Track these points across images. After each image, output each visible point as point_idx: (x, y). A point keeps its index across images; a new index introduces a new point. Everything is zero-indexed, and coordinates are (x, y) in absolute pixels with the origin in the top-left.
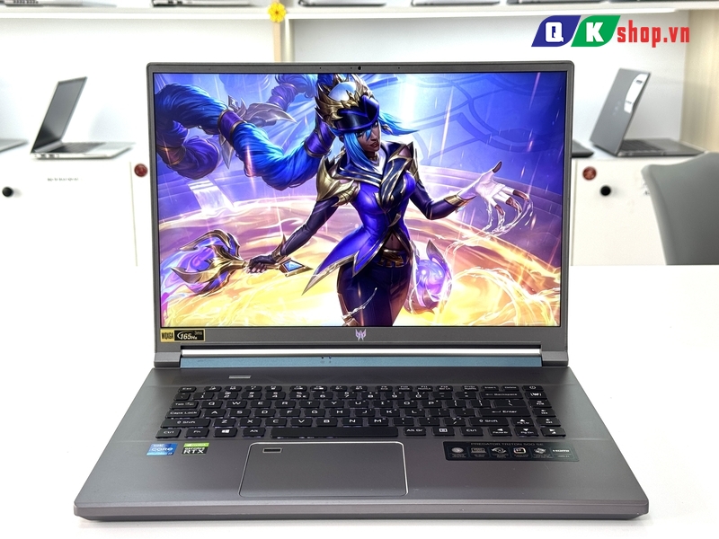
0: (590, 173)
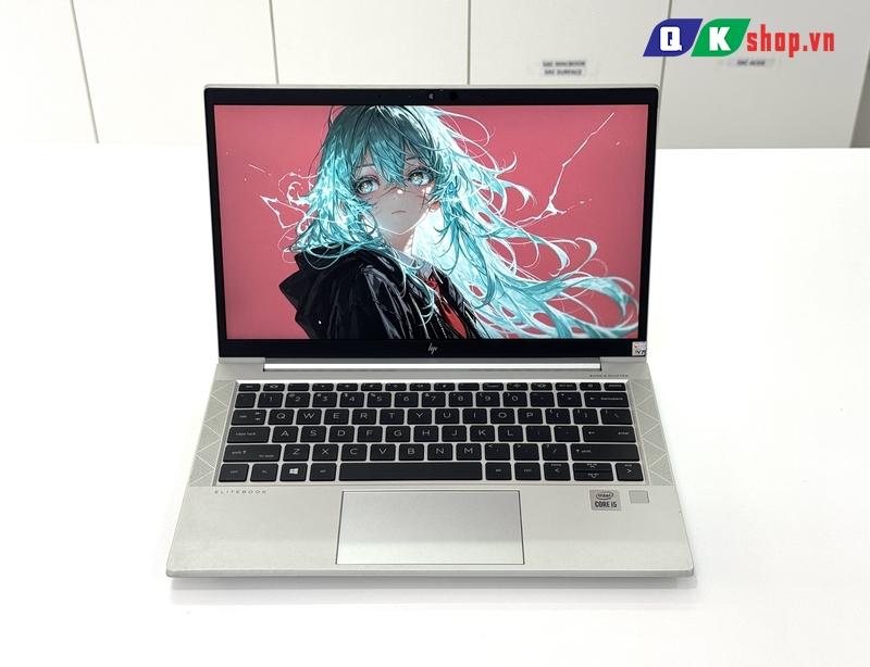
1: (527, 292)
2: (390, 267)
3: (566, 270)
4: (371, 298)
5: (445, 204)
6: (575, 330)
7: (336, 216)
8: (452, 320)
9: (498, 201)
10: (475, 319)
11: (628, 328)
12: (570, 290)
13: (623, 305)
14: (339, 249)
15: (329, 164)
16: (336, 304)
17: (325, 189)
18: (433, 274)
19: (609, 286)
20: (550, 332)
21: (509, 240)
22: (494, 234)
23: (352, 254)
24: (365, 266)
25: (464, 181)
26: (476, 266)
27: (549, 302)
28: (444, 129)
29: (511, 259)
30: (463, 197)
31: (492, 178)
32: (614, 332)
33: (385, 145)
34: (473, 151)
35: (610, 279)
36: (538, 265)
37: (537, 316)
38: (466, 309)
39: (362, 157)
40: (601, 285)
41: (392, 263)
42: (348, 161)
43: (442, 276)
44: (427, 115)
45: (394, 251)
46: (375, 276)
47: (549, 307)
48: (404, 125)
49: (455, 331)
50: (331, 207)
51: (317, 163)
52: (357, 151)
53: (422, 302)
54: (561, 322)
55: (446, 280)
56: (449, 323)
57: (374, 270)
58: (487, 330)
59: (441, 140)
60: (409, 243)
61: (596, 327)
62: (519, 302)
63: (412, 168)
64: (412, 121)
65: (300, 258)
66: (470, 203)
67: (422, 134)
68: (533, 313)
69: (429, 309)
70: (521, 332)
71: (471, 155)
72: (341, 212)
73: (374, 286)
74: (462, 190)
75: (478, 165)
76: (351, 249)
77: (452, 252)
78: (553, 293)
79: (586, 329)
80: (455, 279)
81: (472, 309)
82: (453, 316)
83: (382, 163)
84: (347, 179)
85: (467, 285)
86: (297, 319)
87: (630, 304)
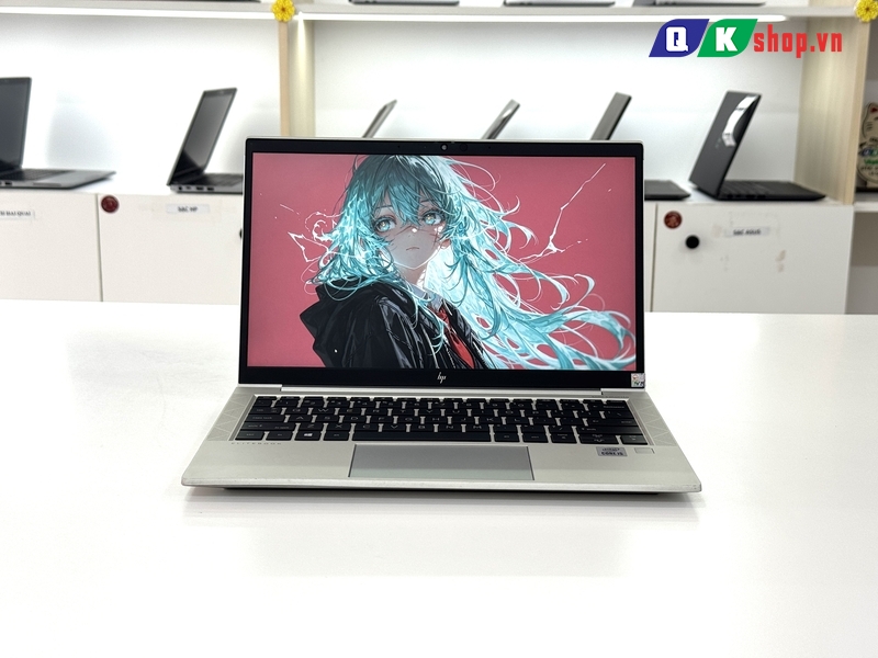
0: (674, 218)
1: (530, 324)
2: (403, 299)
3: (566, 304)
4: (385, 328)
5: (456, 242)
6: (576, 362)
7: (356, 251)
8: (460, 351)
9: (503, 240)
10: (482, 350)
11: (625, 360)
12: (571, 323)
13: (620, 338)
14: (357, 282)
15: (351, 205)
16: (352, 333)
17: (346, 227)
18: (443, 306)
19: (607, 319)
20: (553, 364)
21: (513, 275)
22: (499, 270)
23: (369, 286)
24: (380, 298)
25: (472, 222)
26: (483, 299)
27: (551, 334)
28: (455, 176)
29: (515, 293)
30: (471, 236)
31: (498, 219)
32: (614, 365)
33: (402, 189)
34: (480, 196)
35: (608, 313)
36: (540, 299)
37: (541, 348)
38: (474, 340)
39: (381, 199)
40: (599, 318)
41: (406, 295)
42: (369, 202)
43: (452, 308)
44: (440, 164)
45: (408, 284)
46: (389, 307)
47: (552, 339)
48: (420, 171)
49: (463, 362)
50: (351, 245)
51: (341, 204)
52: (377, 194)
53: (433, 333)
54: (563, 353)
55: (455, 312)
56: (457, 353)
57: (389, 302)
58: (494, 362)
59: (453, 185)
60: (422, 277)
61: (596, 359)
62: (522, 333)
63: (426, 209)
64: (427, 168)
65: (321, 290)
66: (478, 242)
67: (436, 180)
68: (536, 345)
69: (440, 339)
70: (525, 363)
71: (478, 198)
72: (360, 248)
73: (388, 317)
74: (471, 229)
75: (485, 207)
76: (368, 282)
77: (461, 287)
78: (555, 326)
79: (586, 361)
80: (463, 311)
81: (480, 340)
82: (461, 347)
83: (399, 205)
84: (367, 218)
85: (475, 317)
86: (315, 348)
87: (627, 337)
